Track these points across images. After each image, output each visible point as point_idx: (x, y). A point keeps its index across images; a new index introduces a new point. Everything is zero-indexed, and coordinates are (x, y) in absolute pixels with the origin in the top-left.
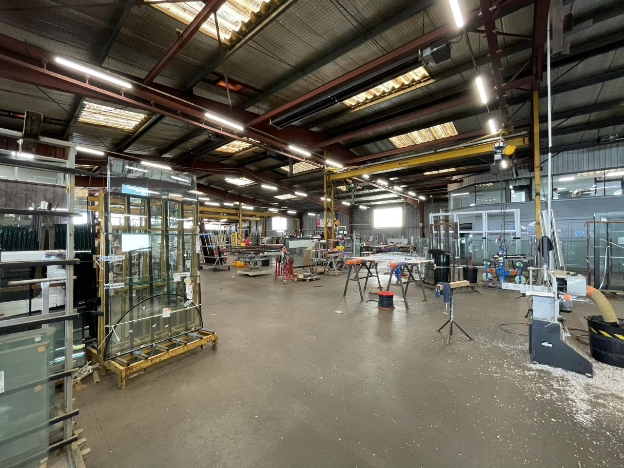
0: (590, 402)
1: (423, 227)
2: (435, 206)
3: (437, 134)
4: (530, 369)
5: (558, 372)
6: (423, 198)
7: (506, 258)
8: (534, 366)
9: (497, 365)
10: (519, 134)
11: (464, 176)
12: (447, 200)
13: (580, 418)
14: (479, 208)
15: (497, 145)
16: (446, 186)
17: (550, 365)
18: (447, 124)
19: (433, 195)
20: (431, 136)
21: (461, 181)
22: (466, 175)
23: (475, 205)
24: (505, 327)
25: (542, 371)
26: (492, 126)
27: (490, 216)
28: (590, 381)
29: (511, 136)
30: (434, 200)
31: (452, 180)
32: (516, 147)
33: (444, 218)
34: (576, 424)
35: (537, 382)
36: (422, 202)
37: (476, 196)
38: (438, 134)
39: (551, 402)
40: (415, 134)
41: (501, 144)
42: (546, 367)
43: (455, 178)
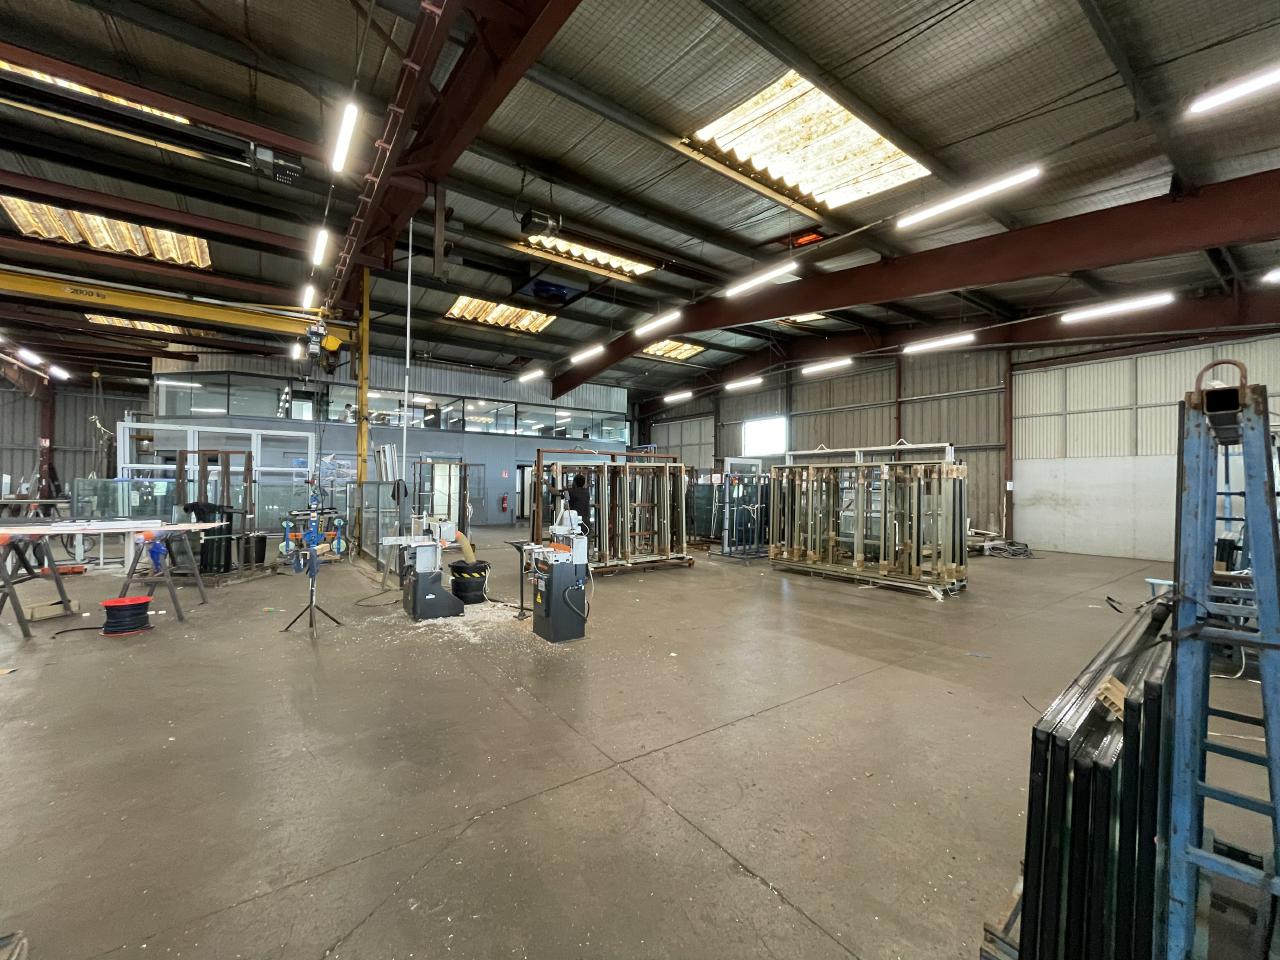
0: (473, 631)
1: (51, 450)
2: (105, 400)
3: (160, 245)
4: (419, 628)
5: (440, 621)
6: (62, 374)
7: (322, 514)
8: (420, 624)
9: (390, 635)
10: (346, 323)
11: (200, 349)
12: (144, 391)
13: (473, 641)
14: (235, 421)
15: (314, 328)
16: (149, 360)
17: (432, 617)
18: (191, 239)
19: (100, 371)
20: (143, 244)
21: (193, 358)
22: (205, 349)
23: (225, 411)
24: (363, 603)
25: (428, 626)
26: (309, 296)
27: (265, 440)
28: (464, 619)
29: (335, 322)
30: (103, 384)
31: (168, 349)
32: (340, 342)
33: (134, 434)
34: (473, 645)
35: (432, 633)
36: (55, 383)
37: (229, 395)
38: (163, 247)
39: (450, 641)
40: (97, 221)
41: (321, 330)
42: (430, 621)
43: (173, 347)
